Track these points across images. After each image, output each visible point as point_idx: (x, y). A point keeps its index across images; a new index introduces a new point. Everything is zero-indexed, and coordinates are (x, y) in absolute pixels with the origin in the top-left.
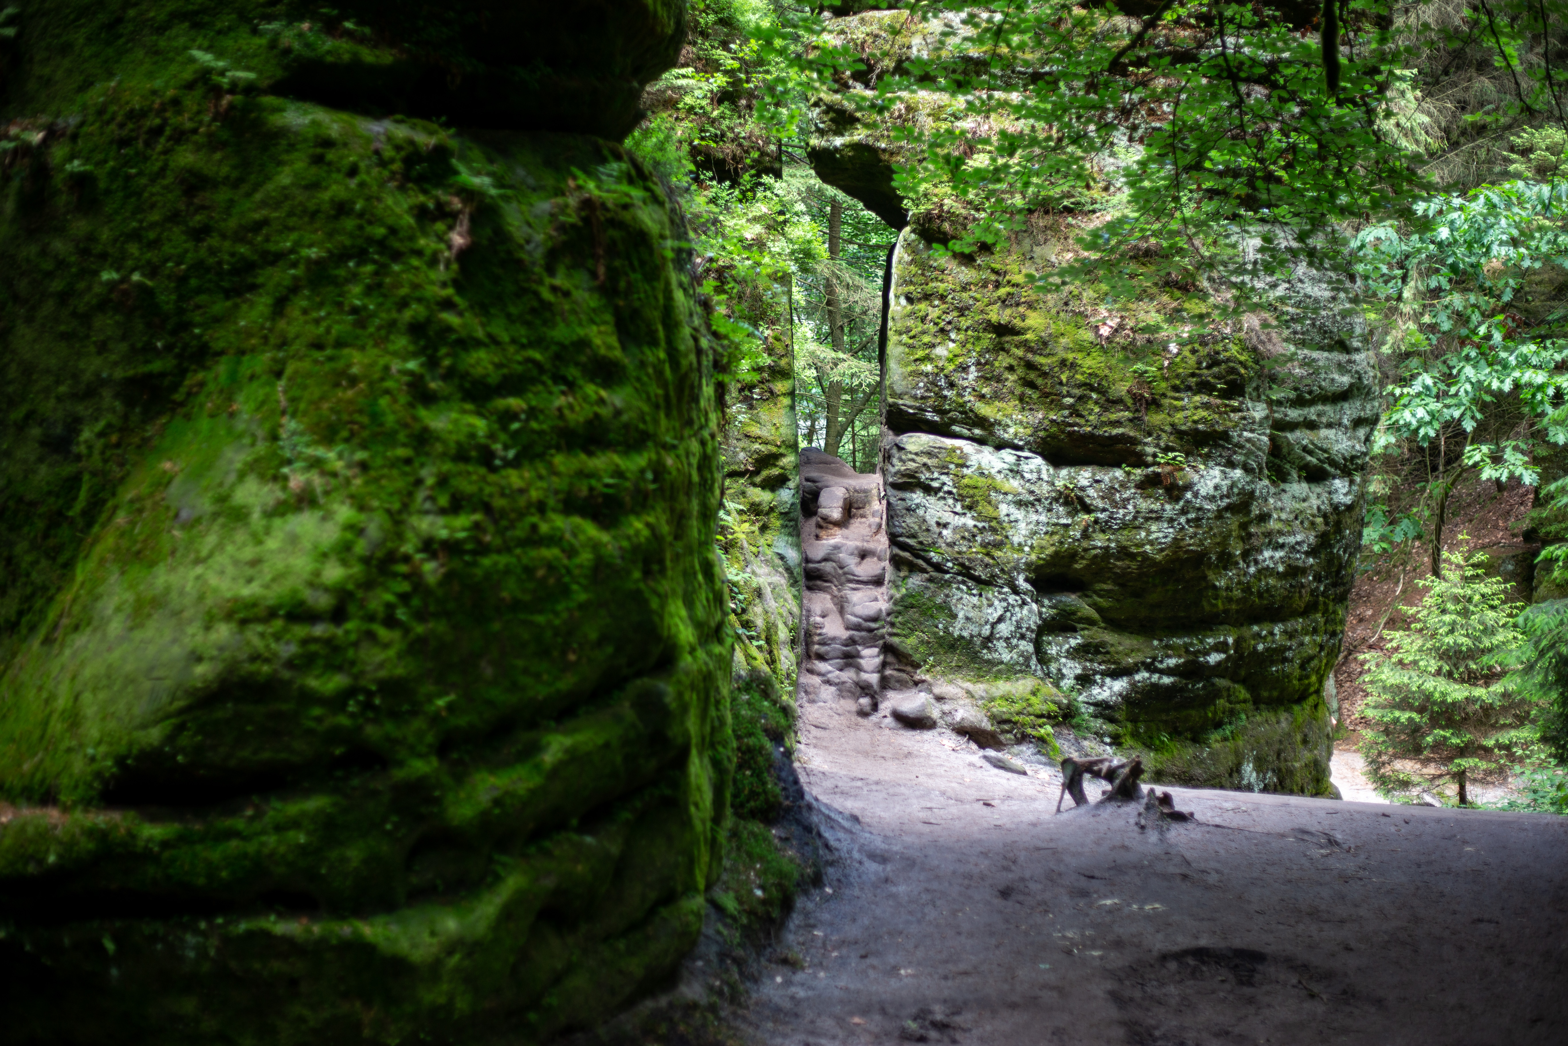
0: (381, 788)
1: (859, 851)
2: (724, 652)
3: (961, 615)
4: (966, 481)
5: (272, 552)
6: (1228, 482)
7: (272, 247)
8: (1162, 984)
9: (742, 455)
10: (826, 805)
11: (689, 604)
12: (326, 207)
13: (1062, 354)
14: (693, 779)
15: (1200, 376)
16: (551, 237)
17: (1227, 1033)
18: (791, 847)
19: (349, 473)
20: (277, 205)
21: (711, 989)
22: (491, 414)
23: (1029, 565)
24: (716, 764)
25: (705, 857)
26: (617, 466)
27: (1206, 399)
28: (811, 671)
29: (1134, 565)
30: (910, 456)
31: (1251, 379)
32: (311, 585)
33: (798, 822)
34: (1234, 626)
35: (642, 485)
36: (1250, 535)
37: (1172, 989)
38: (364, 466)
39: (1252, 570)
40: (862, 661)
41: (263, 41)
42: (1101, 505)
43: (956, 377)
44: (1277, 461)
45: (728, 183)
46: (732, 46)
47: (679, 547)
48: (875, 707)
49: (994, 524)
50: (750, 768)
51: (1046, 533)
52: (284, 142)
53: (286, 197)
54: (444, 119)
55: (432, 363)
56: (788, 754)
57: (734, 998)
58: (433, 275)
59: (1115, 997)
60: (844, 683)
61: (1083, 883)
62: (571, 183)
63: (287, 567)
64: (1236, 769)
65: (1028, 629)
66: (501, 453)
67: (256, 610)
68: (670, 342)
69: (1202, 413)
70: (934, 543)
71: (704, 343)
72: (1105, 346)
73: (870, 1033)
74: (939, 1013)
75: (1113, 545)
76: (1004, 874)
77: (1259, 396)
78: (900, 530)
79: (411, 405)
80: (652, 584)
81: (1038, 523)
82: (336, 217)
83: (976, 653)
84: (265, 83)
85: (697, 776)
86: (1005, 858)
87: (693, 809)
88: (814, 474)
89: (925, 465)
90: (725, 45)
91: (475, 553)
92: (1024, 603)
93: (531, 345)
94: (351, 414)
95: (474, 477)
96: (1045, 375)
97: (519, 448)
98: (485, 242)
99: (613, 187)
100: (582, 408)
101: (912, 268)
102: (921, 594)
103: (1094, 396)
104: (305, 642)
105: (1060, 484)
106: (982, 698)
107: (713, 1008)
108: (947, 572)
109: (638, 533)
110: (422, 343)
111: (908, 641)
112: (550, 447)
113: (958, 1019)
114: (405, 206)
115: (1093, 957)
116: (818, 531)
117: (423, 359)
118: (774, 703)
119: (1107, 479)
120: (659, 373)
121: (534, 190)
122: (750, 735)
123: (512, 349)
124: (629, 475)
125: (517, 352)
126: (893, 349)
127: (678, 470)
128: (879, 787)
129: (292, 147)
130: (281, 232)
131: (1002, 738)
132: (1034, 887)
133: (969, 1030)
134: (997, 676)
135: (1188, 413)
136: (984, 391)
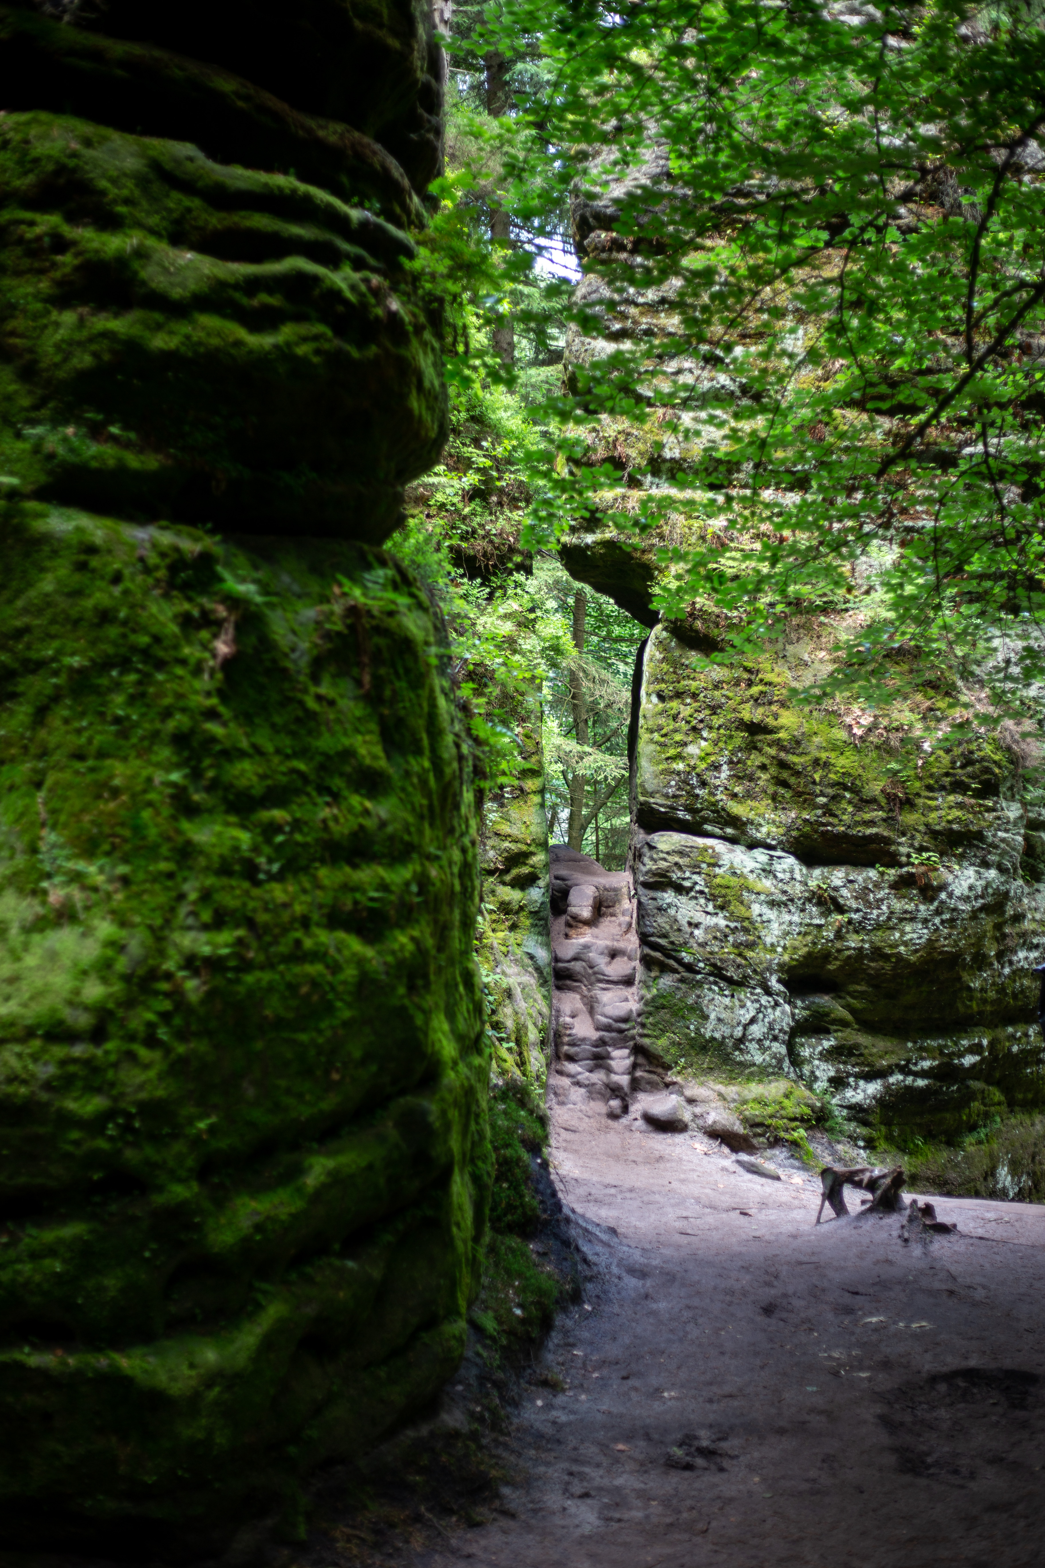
0: (139, 1214)
1: (618, 1265)
2: (483, 1064)
3: (713, 1016)
4: (718, 881)
5: (30, 969)
6: (983, 882)
7: (34, 655)
8: (933, 1408)
9: (492, 853)
10: (583, 1216)
11: (451, 1017)
12: (89, 615)
13: (815, 753)
14: (455, 1199)
15: (954, 775)
16: (316, 645)
17: (1002, 1460)
18: (550, 1262)
19: (110, 888)
20: (39, 612)
21: (472, 1414)
22: (255, 826)
23: (781, 966)
24: (476, 1179)
25: (466, 1279)
26: (382, 879)
27: (960, 798)
28: (560, 1073)
29: (888, 967)
30: (662, 855)
31: (1005, 778)
32: (70, 1003)
33: (556, 1236)
34: (988, 1027)
35: (407, 898)
36: (1004, 936)
37: (943, 1413)
38: (125, 881)
39: (1007, 971)
40: (612, 1063)
41: (26, 446)
42: (854, 906)
43: (708, 776)
44: (1031, 861)
45: (479, 580)
46: (484, 444)
47: (442, 959)
48: (625, 1109)
49: (746, 924)
50: (507, 1180)
51: (799, 934)
52: (47, 548)
53: (49, 605)
54: (209, 525)
55: (196, 774)
56: (545, 1165)
57: (496, 1425)
58: (197, 684)
59: (885, 1421)
60: (593, 1084)
61: (848, 1299)
62: (337, 590)
63: (46, 985)
64: (991, 1173)
65: (780, 1030)
66: (265, 867)
67: (13, 1029)
68: (434, 750)
69: (957, 813)
70: (686, 943)
71: (465, 749)
72: (858, 745)
73: (635, 1460)
74: (705, 1439)
75: (867, 946)
76: (767, 1289)
77: (1013, 796)
78: (651, 930)
79: (174, 818)
80: (416, 999)
81: (791, 923)
82: (99, 625)
83: (728, 1055)
84: (29, 488)
85: (459, 1195)
86: (767, 1272)
87: (455, 1230)
88: (563, 872)
89: (676, 864)
90: (476, 442)
91: (238, 970)
92: (777, 1004)
93: (295, 755)
94: (112, 827)
95: (238, 892)
96: (797, 774)
97: (283, 861)
98: (250, 651)
99: (380, 594)
100: (347, 820)
101: (664, 666)
102: (672, 995)
103: (848, 795)
104: (63, 1063)
105: (813, 884)
106: (734, 1101)
107: (474, 1436)
108: (699, 973)
109: (402, 946)
110: (186, 754)
111: (659, 1042)
112: (314, 860)
113: (724, 1445)
114: (170, 614)
115: (862, 1379)
116: (568, 930)
117: (187, 771)
118: (531, 1112)
119: (860, 879)
120: (424, 782)
121: (299, 597)
122: (507, 1146)
123: (276, 760)
124: (393, 888)
125: (281, 763)
126: (644, 747)
127: (442, 881)
128: (633, 1195)
129: (55, 553)
130: (42, 640)
131: (755, 1141)
132: (797, 1303)
133: (737, 1457)
134: (750, 1078)
135: (943, 813)
136: (737, 789)
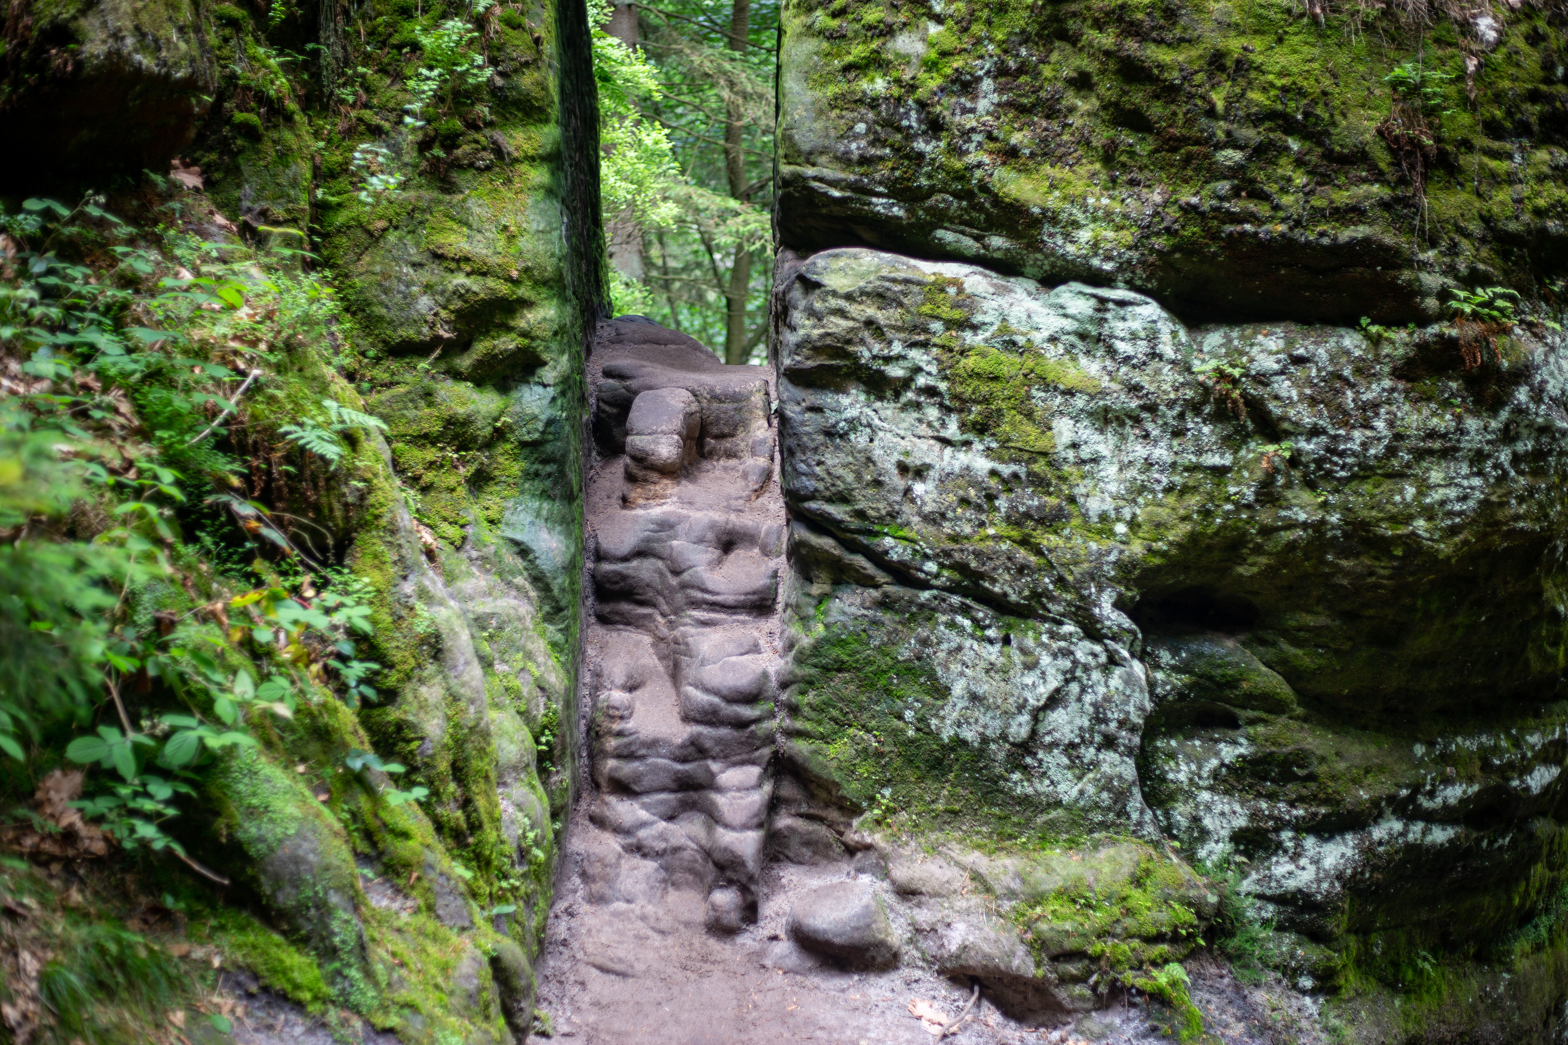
3: (958, 688)
4: (970, 362)
9: (424, 303)
13: (1214, 39)
15: (1549, 99)
23: (1125, 568)
28: (598, 822)
29: (1383, 568)
30: (833, 303)
40: (720, 800)
42: (1307, 420)
43: (945, 106)
48: (749, 912)
49: (1039, 467)
51: (1168, 490)
60: (677, 850)
65: (1121, 724)
69: (1555, 191)
70: (893, 515)
72: (1320, 21)
75: (1334, 518)
78: (811, 484)
81: (1147, 465)
83: (995, 780)
88: (623, 363)
89: (869, 323)
92: (1113, 661)
96: (1169, 92)
102: (861, 637)
103: (1294, 145)
105: (1204, 367)
106: (1012, 894)
108: (925, 585)
111: (832, 750)
116: (628, 488)
119: (1322, 353)
126: (794, 47)
131: (1062, 994)
134: (1046, 837)
135: (1525, 190)
136: (1016, 138)
